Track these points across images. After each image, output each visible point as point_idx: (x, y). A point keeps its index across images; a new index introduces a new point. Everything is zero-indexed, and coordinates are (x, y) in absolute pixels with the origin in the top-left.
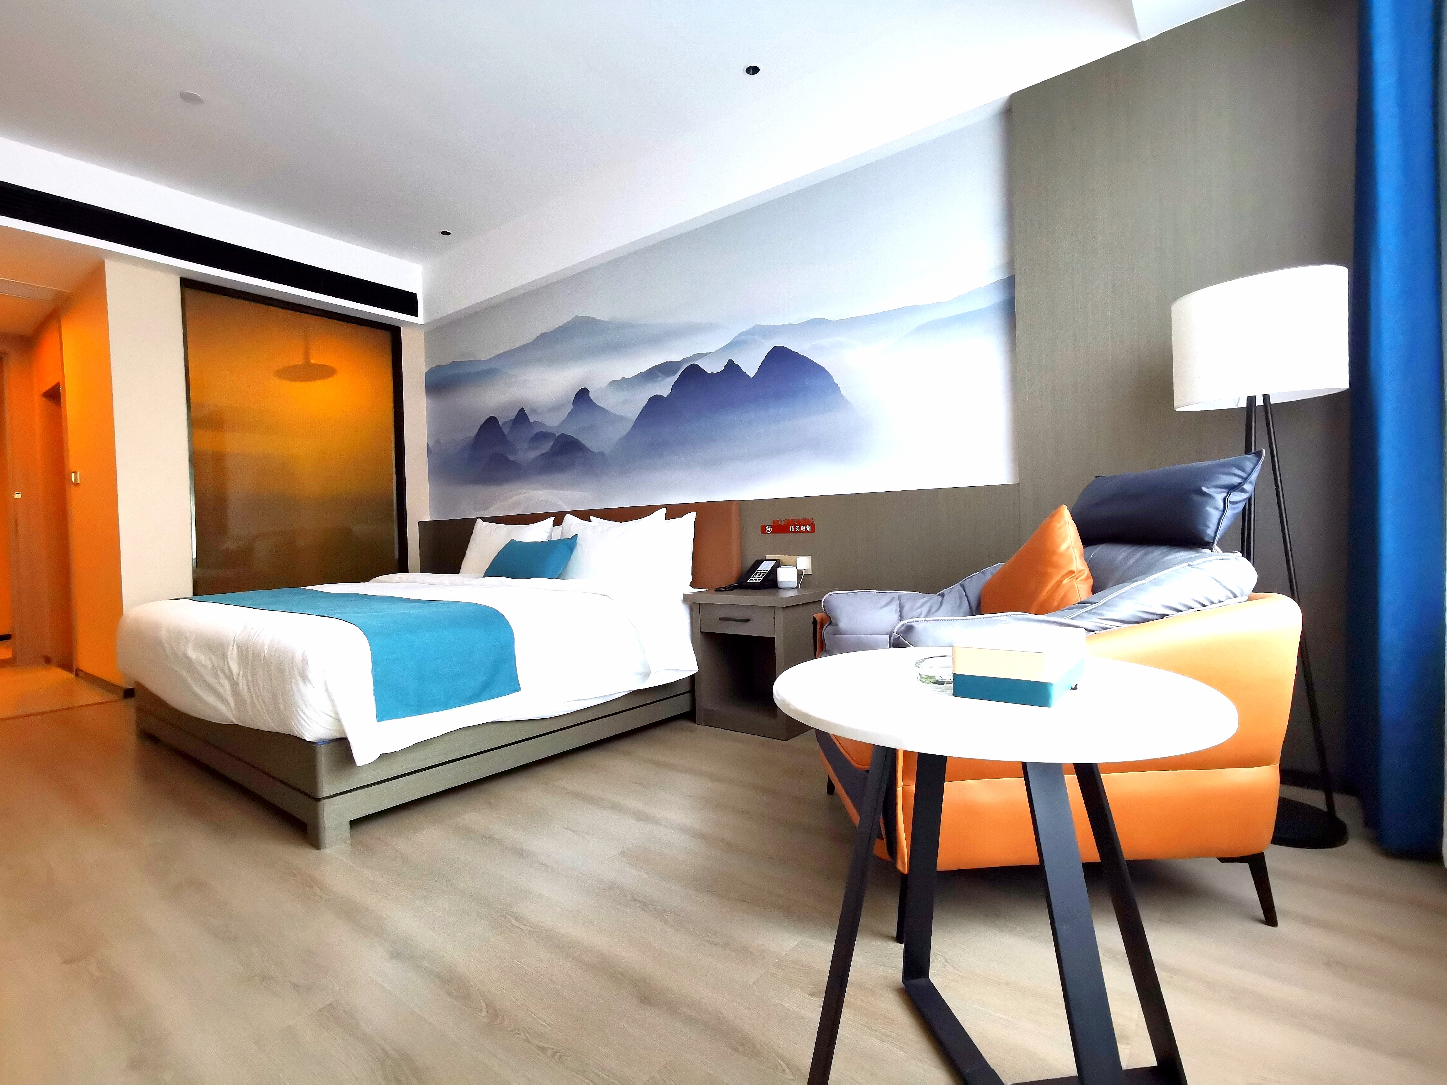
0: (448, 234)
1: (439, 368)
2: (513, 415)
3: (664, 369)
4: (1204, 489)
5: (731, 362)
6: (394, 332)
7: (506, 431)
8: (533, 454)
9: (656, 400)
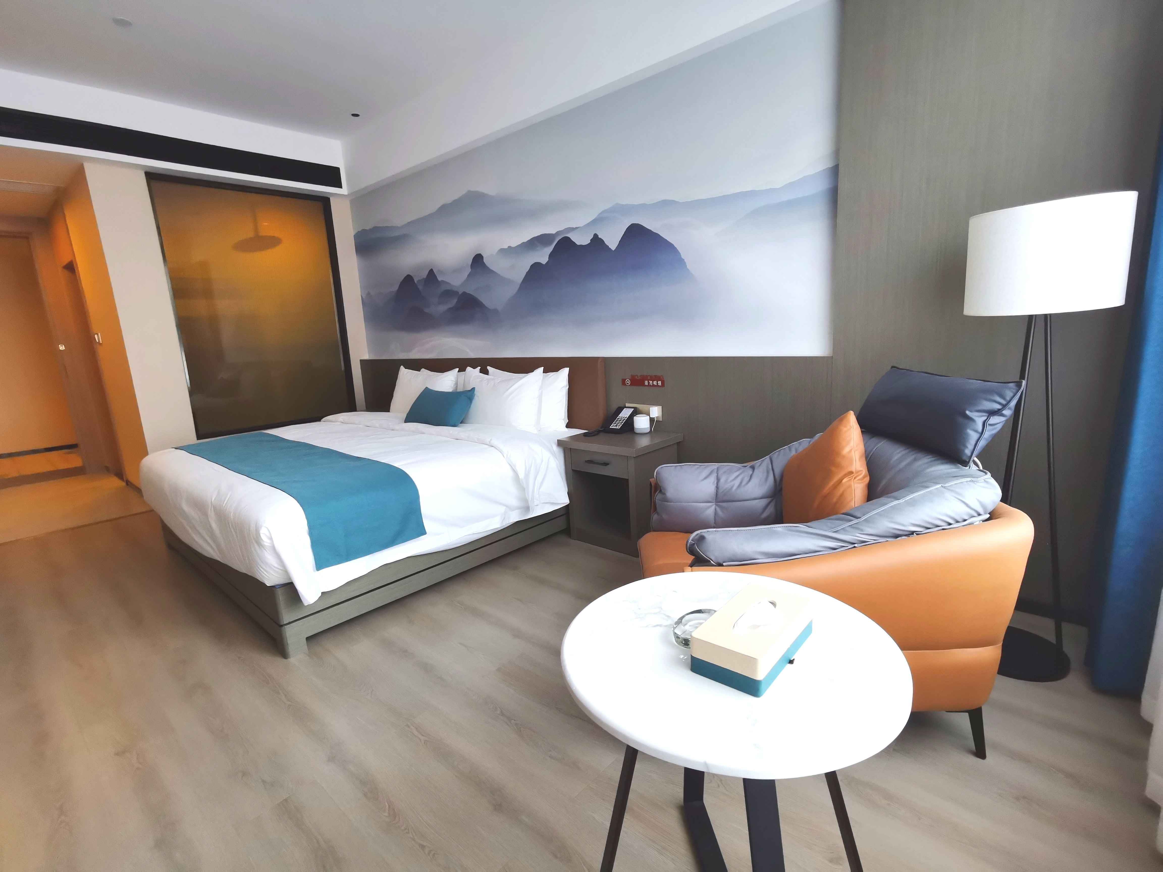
0: (357, 115)
1: (364, 230)
2: (425, 274)
3: (542, 240)
4: (968, 412)
5: (596, 236)
6: (325, 201)
7: (420, 287)
8: (443, 308)
9: (536, 266)
